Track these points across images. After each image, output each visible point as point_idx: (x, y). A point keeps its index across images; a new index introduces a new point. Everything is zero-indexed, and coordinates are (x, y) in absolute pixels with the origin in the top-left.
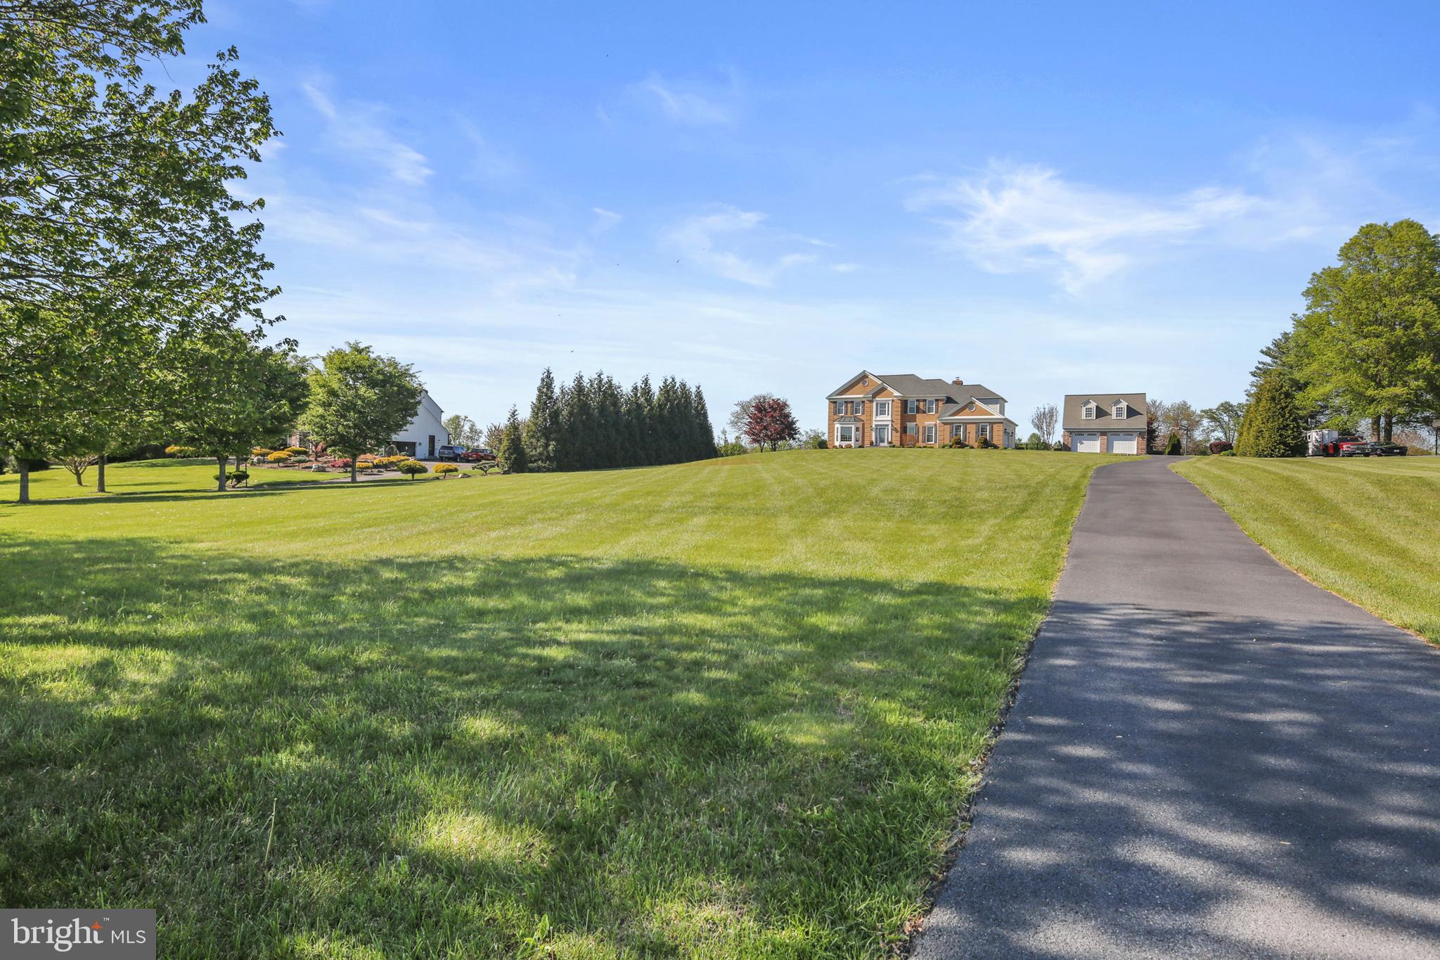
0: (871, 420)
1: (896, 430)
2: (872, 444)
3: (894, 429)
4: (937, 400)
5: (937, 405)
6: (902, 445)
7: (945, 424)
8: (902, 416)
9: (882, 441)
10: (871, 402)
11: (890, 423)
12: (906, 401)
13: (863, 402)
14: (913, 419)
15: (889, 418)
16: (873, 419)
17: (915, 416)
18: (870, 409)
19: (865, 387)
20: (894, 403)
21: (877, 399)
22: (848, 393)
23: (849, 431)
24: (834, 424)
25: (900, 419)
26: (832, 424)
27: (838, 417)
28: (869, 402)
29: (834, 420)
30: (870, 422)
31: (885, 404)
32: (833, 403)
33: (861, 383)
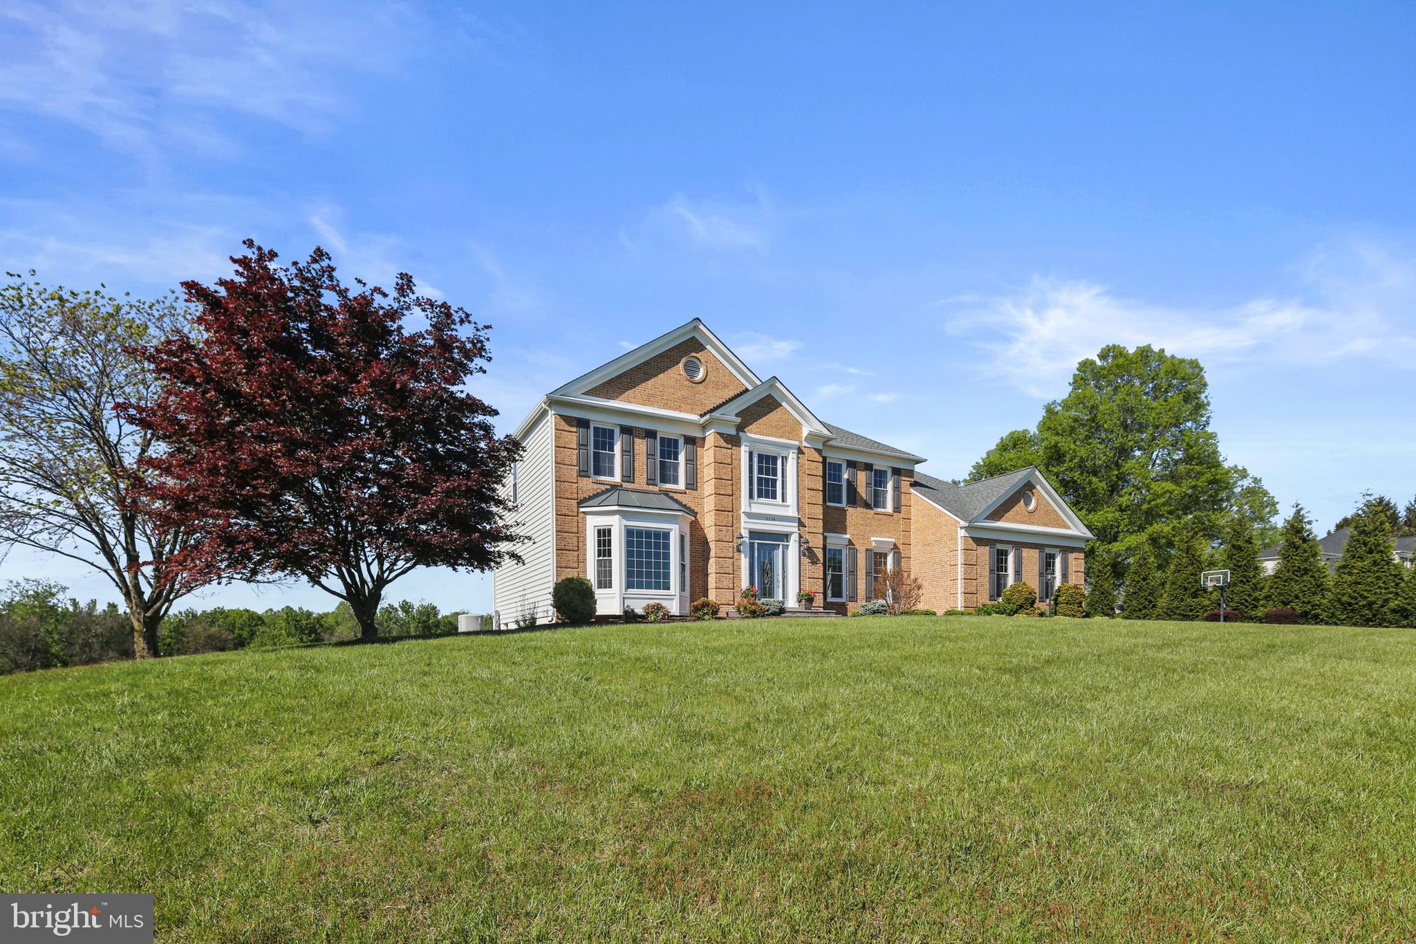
0: (733, 510)
1: (811, 554)
2: (742, 602)
3: (807, 553)
4: (897, 471)
7: (978, 542)
8: (825, 509)
9: (768, 591)
10: (734, 441)
11: (793, 529)
12: (824, 462)
13: (690, 440)
14: (840, 524)
15: (792, 512)
16: (742, 510)
17: (844, 511)
18: (730, 470)
19: (693, 385)
20: (803, 459)
21: (749, 435)
22: (630, 393)
23: (657, 546)
24: (581, 515)
25: (821, 517)
26: (572, 514)
27: (596, 486)
28: (724, 444)
29: (581, 496)
30: (730, 518)
31: (775, 459)
32: (573, 426)
33: (681, 365)
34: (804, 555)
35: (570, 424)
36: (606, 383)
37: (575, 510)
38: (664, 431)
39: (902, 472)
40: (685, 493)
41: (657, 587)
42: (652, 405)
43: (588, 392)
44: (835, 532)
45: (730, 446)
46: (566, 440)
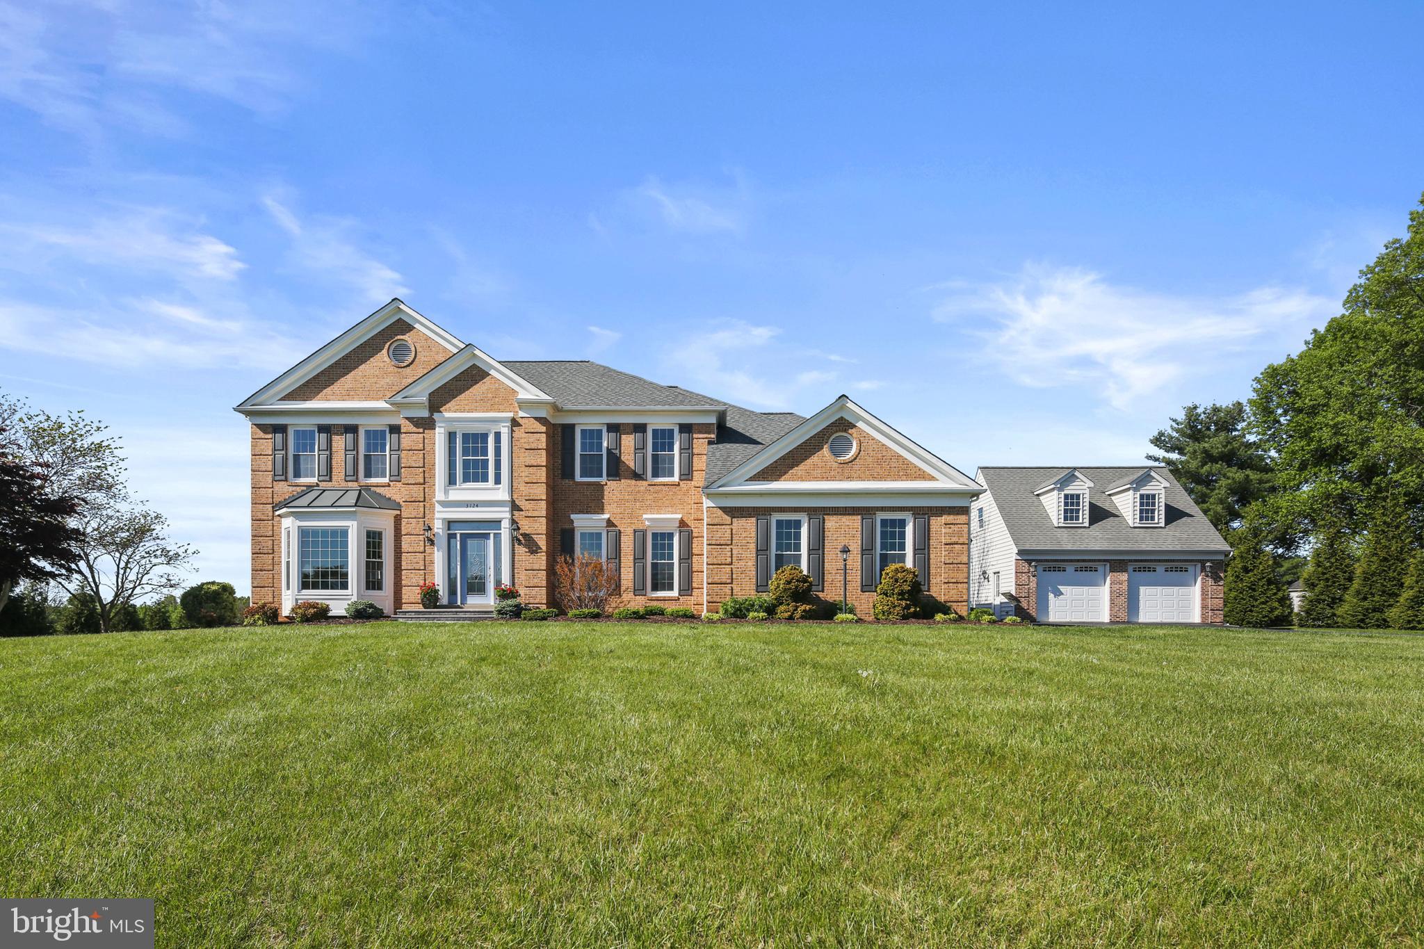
0: (425, 500)
1: (528, 542)
2: (430, 597)
3: (523, 540)
4: (686, 429)
5: (687, 449)
6: (557, 607)
7: (734, 512)
8: (552, 487)
9: (476, 586)
10: (426, 424)
11: (504, 514)
12: (569, 429)
13: (395, 429)
14: (594, 502)
15: (502, 494)
16: (437, 498)
17: (600, 488)
18: (421, 456)
19: (400, 370)
20: (519, 433)
21: (447, 415)
22: (328, 390)
23: (334, 544)
24: (277, 519)
25: (544, 498)
26: (266, 518)
27: (291, 489)
28: (415, 429)
29: (277, 500)
30: (422, 509)
31: (484, 437)
32: (269, 433)
33: (384, 351)
34: (520, 543)
35: (265, 432)
36: (303, 385)
37: (271, 514)
38: (365, 424)
39: (694, 428)
40: (389, 486)
41: (334, 587)
42: (353, 399)
43: (284, 397)
44: (587, 513)
45: (421, 430)
46: (262, 447)
